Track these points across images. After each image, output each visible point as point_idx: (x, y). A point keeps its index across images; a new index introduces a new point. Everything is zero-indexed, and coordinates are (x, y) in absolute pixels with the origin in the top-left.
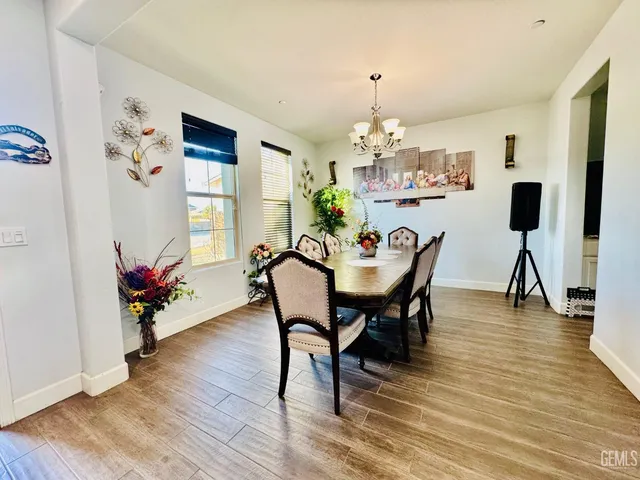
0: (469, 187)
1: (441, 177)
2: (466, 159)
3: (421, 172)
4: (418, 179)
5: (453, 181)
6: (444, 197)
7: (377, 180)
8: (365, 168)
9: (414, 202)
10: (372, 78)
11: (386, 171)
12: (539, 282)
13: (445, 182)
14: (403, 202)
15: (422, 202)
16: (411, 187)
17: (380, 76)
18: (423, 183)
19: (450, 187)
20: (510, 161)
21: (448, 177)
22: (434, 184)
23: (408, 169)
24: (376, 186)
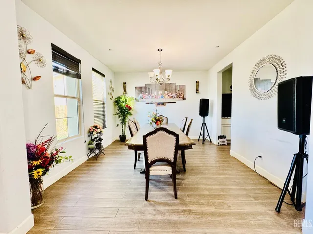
0: (184, 99)
1: (174, 94)
2: (183, 89)
3: (166, 92)
4: (165, 95)
5: (178, 96)
6: (175, 103)
7: (147, 93)
8: (141, 87)
9: (163, 104)
10: (159, 50)
11: (151, 90)
12: (209, 135)
13: (175, 97)
14: (159, 104)
15: (166, 104)
16: (162, 98)
17: (162, 50)
18: (167, 96)
19: (178, 99)
20: (197, 91)
21: (177, 95)
22: (172, 97)
23: (161, 89)
24: (146, 96)
